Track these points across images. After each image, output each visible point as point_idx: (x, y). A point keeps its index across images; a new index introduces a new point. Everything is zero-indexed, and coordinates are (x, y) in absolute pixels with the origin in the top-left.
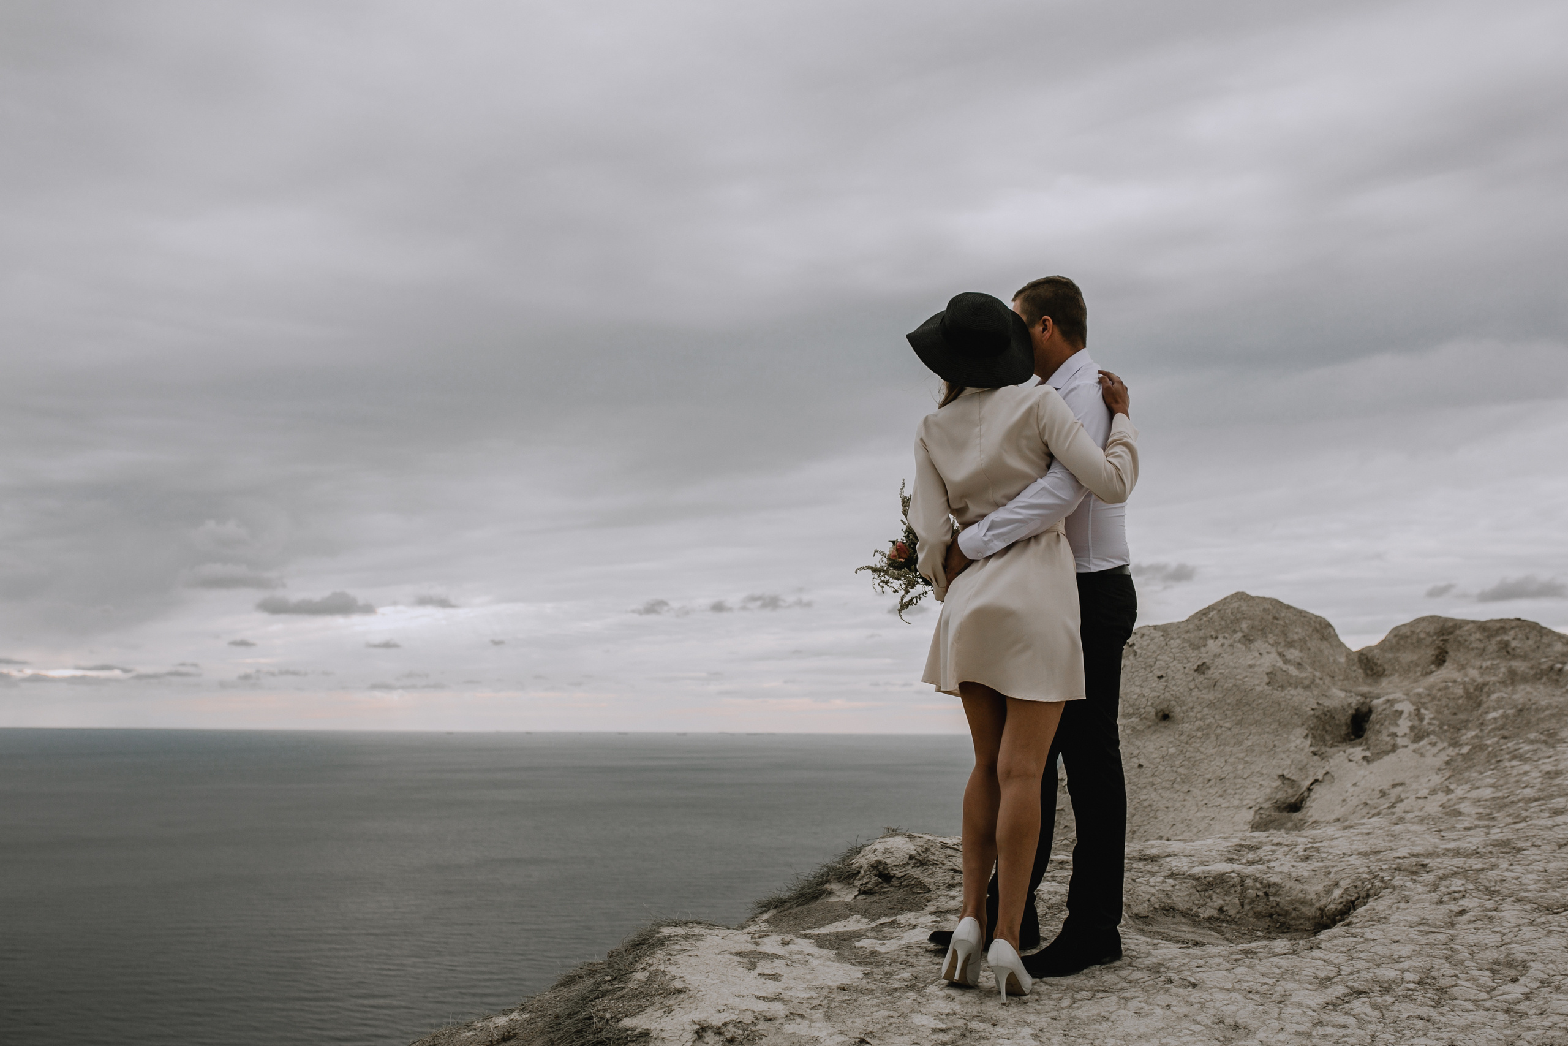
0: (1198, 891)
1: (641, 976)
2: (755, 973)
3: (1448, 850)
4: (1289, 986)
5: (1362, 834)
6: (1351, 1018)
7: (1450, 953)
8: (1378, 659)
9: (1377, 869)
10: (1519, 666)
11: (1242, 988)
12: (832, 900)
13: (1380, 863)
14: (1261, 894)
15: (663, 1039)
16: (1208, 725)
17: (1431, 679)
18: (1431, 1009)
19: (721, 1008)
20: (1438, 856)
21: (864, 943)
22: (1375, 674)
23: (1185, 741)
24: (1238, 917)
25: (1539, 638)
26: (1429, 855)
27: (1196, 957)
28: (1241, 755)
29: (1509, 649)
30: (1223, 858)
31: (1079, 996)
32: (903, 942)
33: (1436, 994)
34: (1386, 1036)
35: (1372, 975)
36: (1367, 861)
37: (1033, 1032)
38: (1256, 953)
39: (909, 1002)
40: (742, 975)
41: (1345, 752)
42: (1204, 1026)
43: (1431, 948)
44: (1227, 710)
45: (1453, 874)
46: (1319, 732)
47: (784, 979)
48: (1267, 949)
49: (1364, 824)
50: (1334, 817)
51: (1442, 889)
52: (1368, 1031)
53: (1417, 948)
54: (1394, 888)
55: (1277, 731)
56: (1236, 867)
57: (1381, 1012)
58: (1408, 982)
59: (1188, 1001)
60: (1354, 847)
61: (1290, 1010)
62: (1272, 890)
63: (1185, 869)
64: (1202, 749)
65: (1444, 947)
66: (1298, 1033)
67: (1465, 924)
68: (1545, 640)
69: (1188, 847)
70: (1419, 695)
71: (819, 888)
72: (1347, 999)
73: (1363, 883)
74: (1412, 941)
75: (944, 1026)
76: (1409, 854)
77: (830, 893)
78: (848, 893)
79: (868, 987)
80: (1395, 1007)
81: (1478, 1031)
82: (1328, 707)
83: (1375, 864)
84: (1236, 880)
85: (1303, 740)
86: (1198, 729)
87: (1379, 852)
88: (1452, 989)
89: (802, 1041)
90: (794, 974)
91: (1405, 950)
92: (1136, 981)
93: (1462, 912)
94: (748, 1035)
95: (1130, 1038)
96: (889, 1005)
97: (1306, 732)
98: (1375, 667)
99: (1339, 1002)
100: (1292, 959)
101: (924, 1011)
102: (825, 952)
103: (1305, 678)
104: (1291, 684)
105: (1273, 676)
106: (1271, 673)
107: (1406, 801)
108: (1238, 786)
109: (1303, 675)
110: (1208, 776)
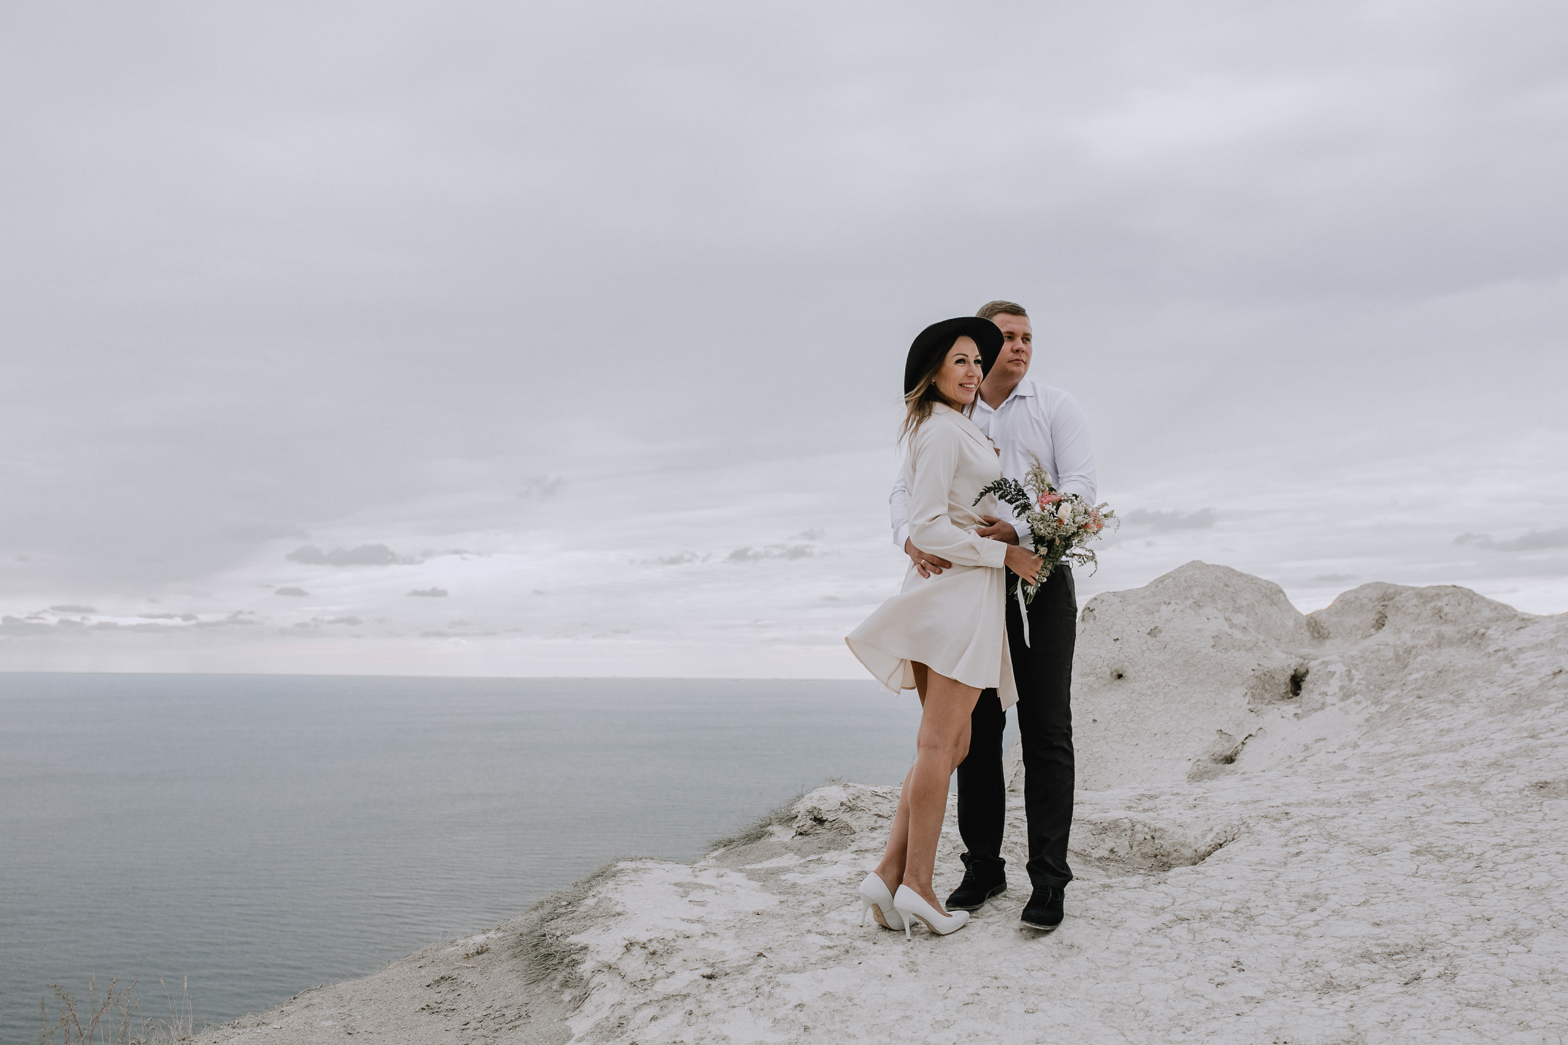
0: (1097, 835)
1: (591, 901)
2: (686, 900)
9: (1248, 817)
10: (1448, 630)
12: (773, 840)
13: (1253, 811)
14: (1148, 837)
16: (1157, 684)
17: (1368, 642)
19: (649, 928)
20: (1305, 805)
21: (790, 877)
22: (1321, 636)
23: (1136, 698)
24: (1127, 857)
25: (1470, 604)
26: (1298, 804)
29: (1442, 615)
30: (1122, 806)
32: (821, 876)
39: (809, 924)
40: (675, 901)
41: (1279, 709)
44: (1175, 670)
46: (1258, 691)
47: (709, 905)
55: (1221, 690)
62: (1159, 834)
68: (1475, 606)
70: (1354, 657)
71: (762, 830)
77: (771, 834)
78: (785, 834)
79: (780, 912)
84: (1128, 825)
85: (1242, 698)
86: (1149, 688)
89: (711, 954)
90: (720, 901)
94: (668, 950)
96: (793, 926)
97: (1246, 690)
98: (1321, 630)
102: (752, 883)
103: (1249, 641)
104: (1234, 647)
105: (1218, 639)
106: (1217, 636)
107: (1317, 755)
108: (1180, 740)
109: (1247, 638)
110: (1155, 731)
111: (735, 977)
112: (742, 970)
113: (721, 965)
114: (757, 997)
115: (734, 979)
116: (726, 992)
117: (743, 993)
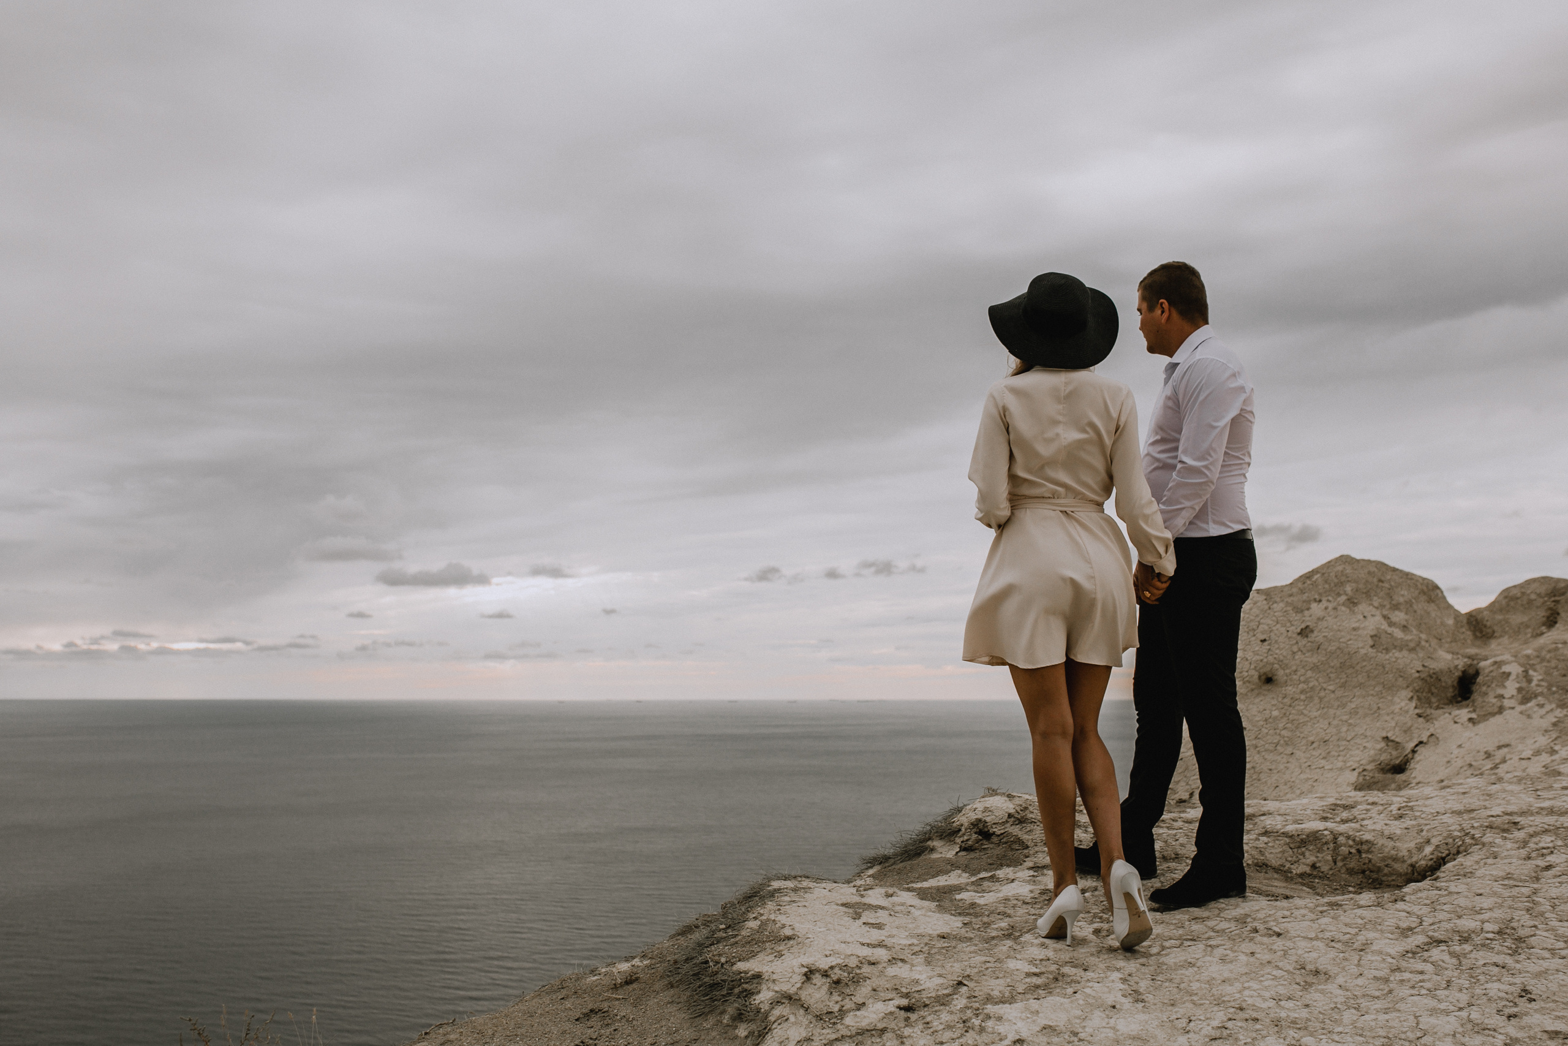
0: (1291, 848)
1: (753, 924)
2: (860, 922)
3: (1542, 809)
4: (1371, 935)
5: (1458, 793)
6: (1429, 964)
7: (1531, 905)
8: (1487, 621)
9: (1469, 827)
11: (1325, 937)
12: (935, 856)
13: (1473, 821)
14: (1353, 851)
15: (774, 981)
16: (1311, 688)
17: (1542, 640)
18: (1508, 957)
19: (828, 953)
20: (1532, 814)
21: (964, 895)
22: (1484, 635)
23: (1289, 703)
24: (1330, 873)
26: (1523, 813)
27: (1283, 909)
28: (1345, 718)
30: (1317, 816)
31: (1167, 944)
32: (1001, 895)
33: (1514, 944)
34: (1461, 981)
35: (1452, 925)
36: (1460, 819)
37: (1122, 976)
38: (1341, 905)
39: (1005, 949)
40: (848, 924)
41: (1450, 714)
42: (1286, 971)
43: (1513, 901)
44: (1331, 672)
45: (1544, 832)
46: (1424, 694)
47: (887, 928)
48: (1352, 901)
49: (1461, 784)
50: (1438, 778)
51: (1532, 845)
52: (1444, 977)
53: (1499, 901)
54: (1484, 845)
55: (1382, 693)
56: (1329, 825)
57: (1459, 959)
58: (1487, 932)
59: (1271, 949)
60: (1448, 806)
61: (1369, 957)
62: (1365, 847)
63: (1279, 827)
64: (1305, 712)
65: (1526, 899)
66: (1376, 978)
67: (1550, 879)
69: (1283, 806)
70: (1528, 657)
71: (921, 845)
72: (1426, 947)
73: (1454, 840)
74: (1495, 894)
75: (1037, 971)
76: (1503, 812)
77: (932, 850)
78: (949, 850)
79: (966, 935)
80: (1472, 955)
81: (1551, 977)
82: (1434, 669)
83: (1467, 822)
84: (1328, 837)
85: (1408, 702)
86: (1302, 692)
87: (1473, 810)
88: (1530, 938)
89: (903, 983)
90: (897, 923)
91: (1486, 903)
92: (1223, 930)
93: (1548, 868)
94: (853, 978)
95: (1214, 982)
96: (987, 951)
97: (1411, 694)
98: (1484, 629)
99: (1419, 950)
100: (1375, 910)
101: (1018, 956)
102: (926, 903)
103: (1411, 641)
104: (1395, 647)
105: (1377, 639)
106: (1375, 636)
107: (1509, 762)
108: (1341, 748)
109: (1409, 637)
110: (1311, 739)
111: (937, 1008)
112: (943, 1001)
113: (916, 995)
114: (967, 1031)
115: (936, 1011)
116: (929, 1026)
117: (949, 1027)
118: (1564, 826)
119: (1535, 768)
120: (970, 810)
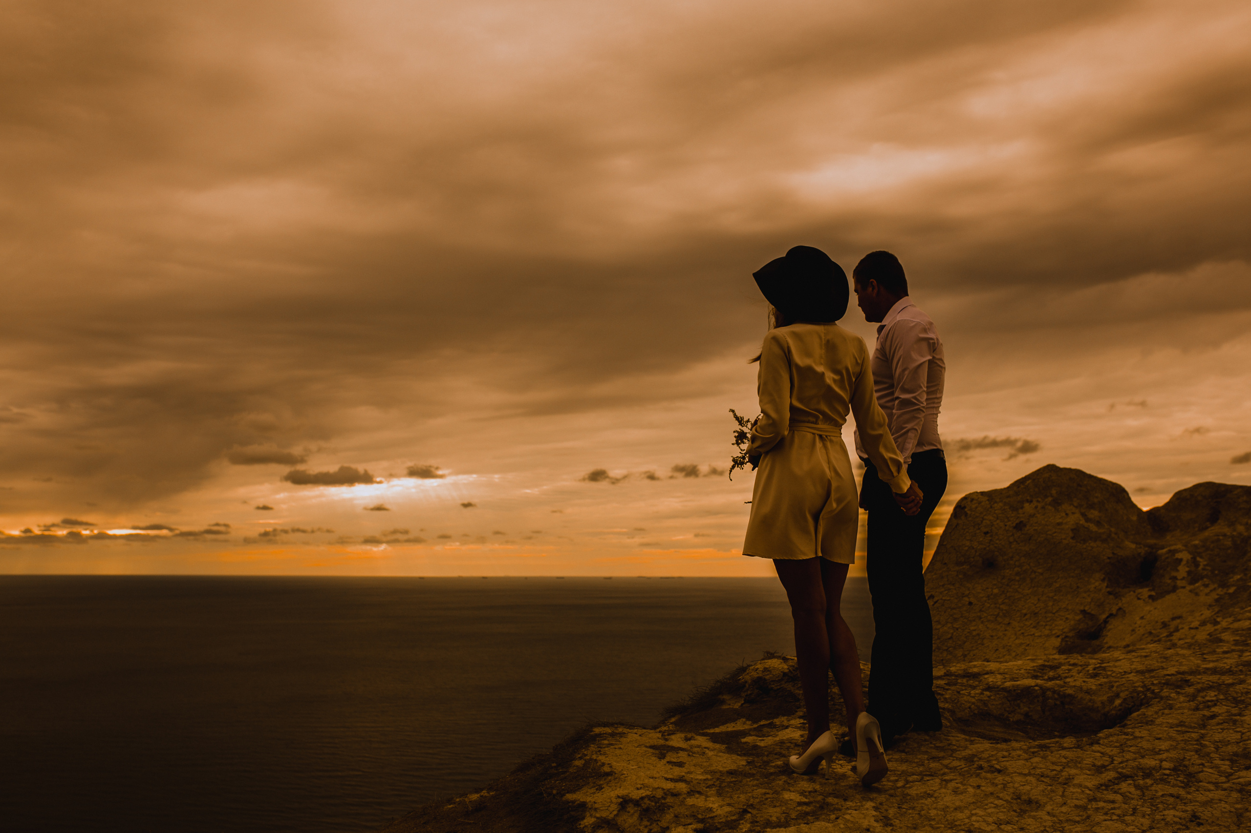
0: (1009, 701)
1: (579, 763)
2: (664, 761)
3: (1207, 669)
4: (1073, 771)
5: (1141, 656)
6: (1118, 795)
7: (1199, 747)
8: (1163, 517)
11: (1036, 773)
12: (725, 707)
14: (1058, 703)
15: (596, 808)
16: (1024, 570)
18: (1181, 789)
19: (639, 786)
21: (748, 738)
22: (1161, 529)
24: (1039, 720)
26: (1192, 673)
27: (1002, 750)
28: (1051, 595)
30: (1029, 675)
31: (910, 779)
33: (1185, 778)
34: (1144, 809)
35: (1137, 763)
36: (1143, 677)
37: (875, 805)
38: (1049, 747)
39: (781, 783)
40: (654, 763)
42: (1005, 801)
43: (1185, 744)
44: (1040, 558)
45: (1209, 688)
47: (686, 766)
48: (1057, 744)
49: (1143, 649)
50: (1124, 643)
51: (1199, 699)
52: (1131, 805)
53: (1174, 744)
54: (1162, 698)
56: (1039, 682)
57: (1142, 791)
58: (1165, 769)
59: (994, 783)
60: (1133, 667)
61: (1072, 789)
63: (999, 683)
64: (1019, 590)
65: (1195, 743)
66: (1076, 806)
67: (1214, 726)
69: (1003, 666)
71: (714, 698)
72: (1116, 781)
73: (1138, 694)
74: (1171, 738)
75: (807, 800)
76: (1176, 672)
77: (723, 702)
79: (750, 772)
80: (1153, 788)
81: (1215, 806)
82: (1121, 556)
83: (1148, 679)
87: (1152, 671)
88: (1199, 774)
90: (694, 762)
91: (1164, 745)
92: (955, 768)
93: (1213, 717)
95: (948, 809)
96: (766, 785)
98: (1161, 524)
99: (1110, 784)
100: (1076, 751)
101: (792, 789)
102: (717, 745)
103: (1103, 533)
104: (1091, 538)
105: (1076, 531)
106: (1075, 529)
107: (1181, 631)
108: (1048, 619)
109: (1101, 531)
110: (1024, 611)
113: (710, 820)
118: (1225, 683)
119: (1202, 636)
120: (753, 670)
